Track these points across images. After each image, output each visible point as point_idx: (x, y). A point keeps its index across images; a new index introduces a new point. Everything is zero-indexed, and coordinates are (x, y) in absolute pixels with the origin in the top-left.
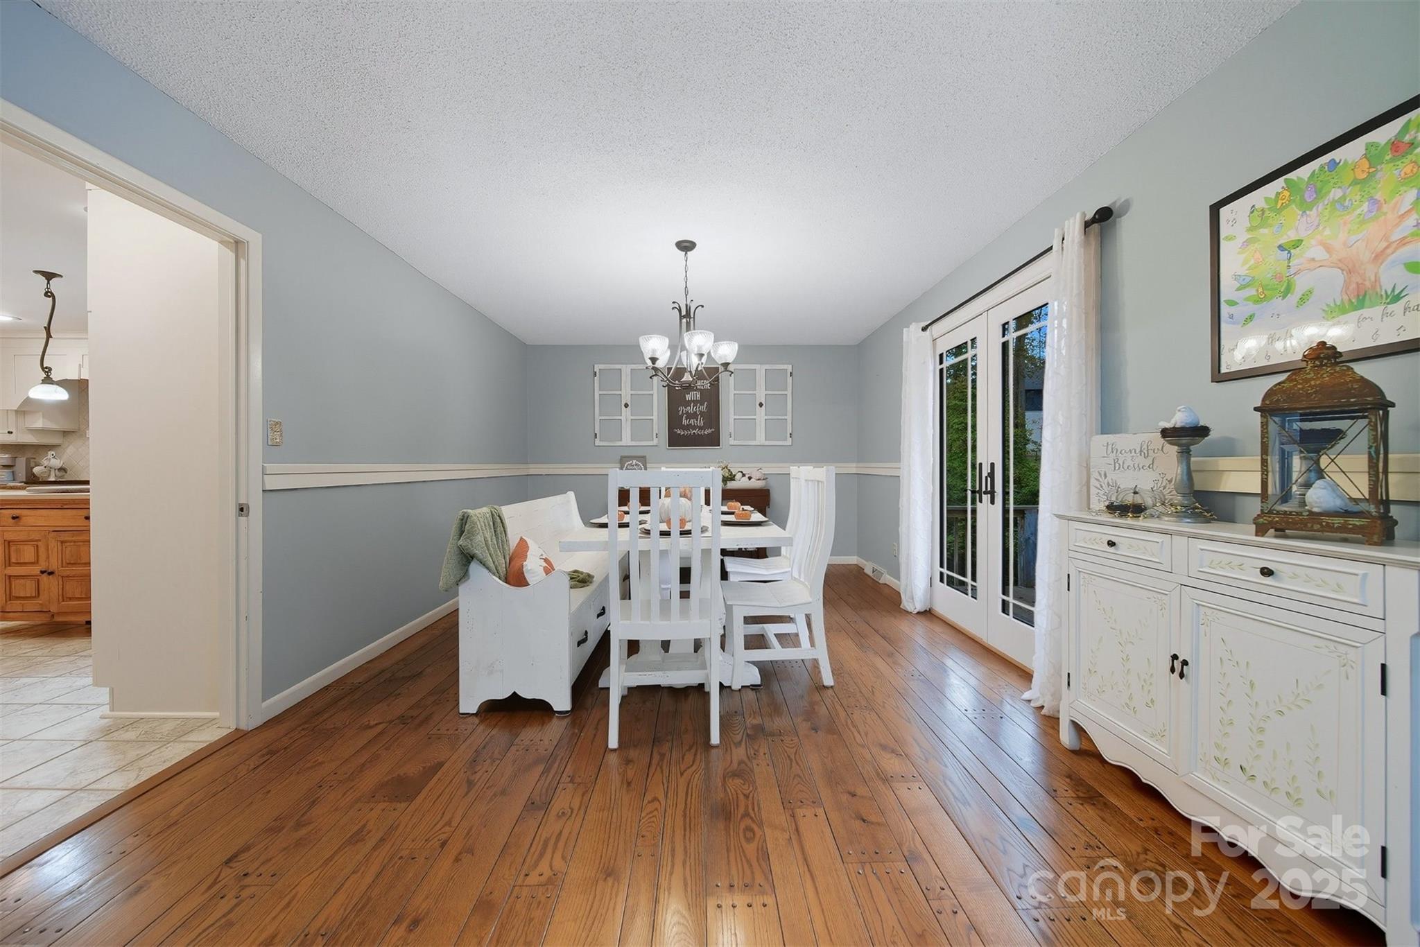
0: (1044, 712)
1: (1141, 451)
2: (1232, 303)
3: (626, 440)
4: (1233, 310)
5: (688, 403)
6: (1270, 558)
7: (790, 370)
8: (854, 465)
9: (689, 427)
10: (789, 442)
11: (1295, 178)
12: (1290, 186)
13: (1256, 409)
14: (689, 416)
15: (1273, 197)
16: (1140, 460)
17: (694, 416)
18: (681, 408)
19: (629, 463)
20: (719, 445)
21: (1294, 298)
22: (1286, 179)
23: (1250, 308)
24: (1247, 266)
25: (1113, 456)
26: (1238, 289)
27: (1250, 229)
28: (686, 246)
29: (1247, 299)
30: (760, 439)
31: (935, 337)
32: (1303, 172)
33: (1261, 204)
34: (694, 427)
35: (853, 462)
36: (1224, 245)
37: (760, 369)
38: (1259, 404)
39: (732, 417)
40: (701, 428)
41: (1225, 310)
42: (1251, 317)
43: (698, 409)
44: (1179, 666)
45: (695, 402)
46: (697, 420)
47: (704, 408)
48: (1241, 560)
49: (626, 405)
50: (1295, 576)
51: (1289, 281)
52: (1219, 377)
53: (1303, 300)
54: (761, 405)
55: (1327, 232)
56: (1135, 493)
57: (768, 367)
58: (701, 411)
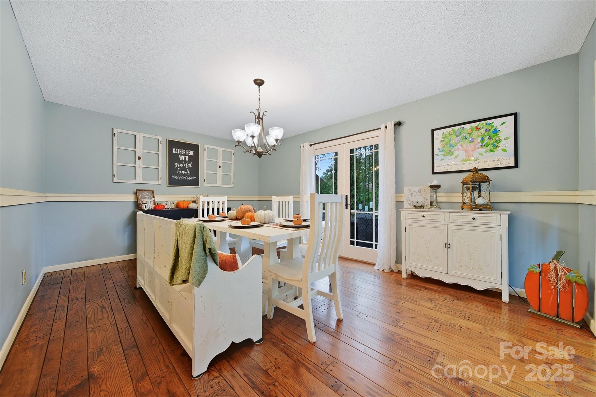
0: (385, 271)
1: (419, 191)
2: (437, 155)
3: (139, 179)
4: (437, 157)
5: (180, 162)
6: (474, 215)
7: (233, 152)
8: (258, 197)
9: (181, 175)
10: (232, 186)
11: (454, 129)
12: (453, 130)
13: (461, 182)
14: (182, 169)
15: (449, 132)
16: (419, 194)
17: (184, 169)
18: (176, 164)
19: (142, 194)
20: (199, 186)
21: (453, 156)
22: (452, 128)
23: (443, 157)
24: (442, 147)
25: (411, 192)
26: (439, 152)
27: (443, 138)
28: (259, 83)
29: (442, 155)
30: (219, 184)
31: (314, 149)
32: (456, 128)
33: (445, 133)
34: (184, 175)
35: (257, 196)
36: (435, 140)
37: (220, 150)
38: (462, 182)
39: (206, 171)
40: (188, 176)
41: (435, 156)
42: (443, 159)
43: (186, 166)
44: (448, 246)
45: (185, 162)
46: (186, 172)
47: (190, 165)
48: (465, 217)
49: (139, 158)
50: (480, 219)
51: (453, 152)
52: (433, 173)
53: (456, 157)
54: (220, 167)
55: (462, 143)
56: (417, 203)
57: (223, 149)
58: (188, 167)
